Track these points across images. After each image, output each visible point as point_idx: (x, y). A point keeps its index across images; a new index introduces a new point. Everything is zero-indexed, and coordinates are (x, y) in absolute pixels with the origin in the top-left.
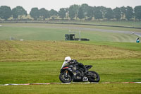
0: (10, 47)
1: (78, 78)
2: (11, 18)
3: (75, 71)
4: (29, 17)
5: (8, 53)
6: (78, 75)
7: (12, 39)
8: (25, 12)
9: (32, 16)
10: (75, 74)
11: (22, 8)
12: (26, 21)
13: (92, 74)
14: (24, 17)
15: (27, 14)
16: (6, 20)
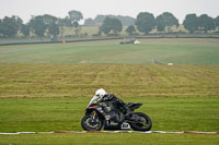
0: (153, 75)
1: (112, 123)
2: (155, 31)
3: (107, 113)
4: (182, 28)
5: (150, 84)
6: (113, 119)
7: (156, 62)
8: (176, 22)
9: (186, 28)
10: (108, 118)
11: (171, 14)
12: (177, 35)
13: (138, 118)
14: (174, 29)
15: (178, 25)
16: (147, 34)
